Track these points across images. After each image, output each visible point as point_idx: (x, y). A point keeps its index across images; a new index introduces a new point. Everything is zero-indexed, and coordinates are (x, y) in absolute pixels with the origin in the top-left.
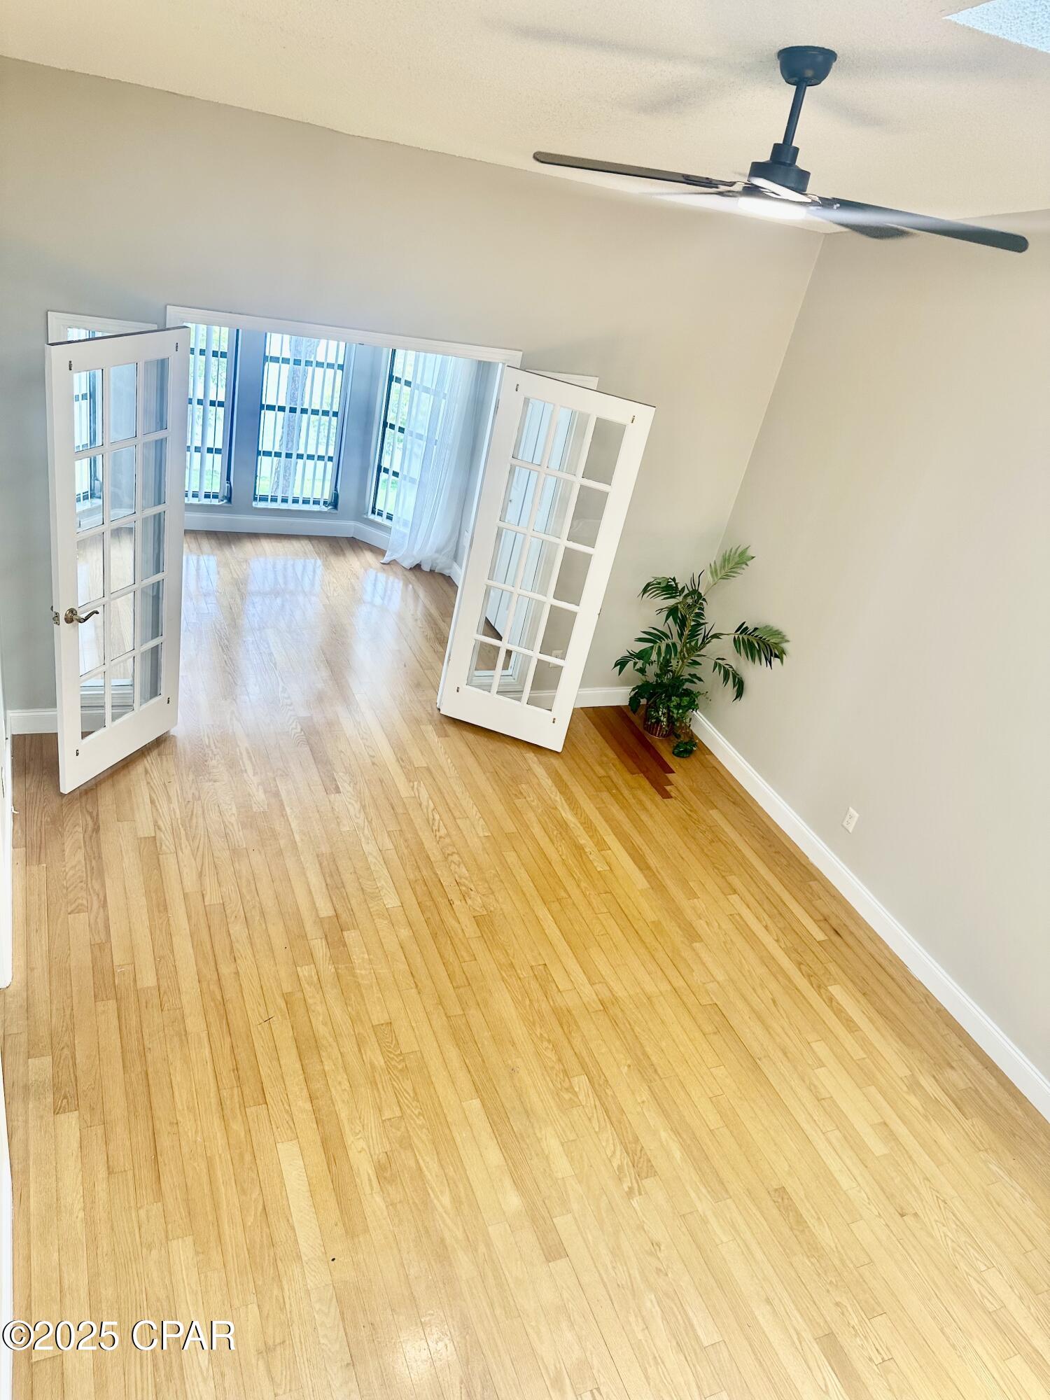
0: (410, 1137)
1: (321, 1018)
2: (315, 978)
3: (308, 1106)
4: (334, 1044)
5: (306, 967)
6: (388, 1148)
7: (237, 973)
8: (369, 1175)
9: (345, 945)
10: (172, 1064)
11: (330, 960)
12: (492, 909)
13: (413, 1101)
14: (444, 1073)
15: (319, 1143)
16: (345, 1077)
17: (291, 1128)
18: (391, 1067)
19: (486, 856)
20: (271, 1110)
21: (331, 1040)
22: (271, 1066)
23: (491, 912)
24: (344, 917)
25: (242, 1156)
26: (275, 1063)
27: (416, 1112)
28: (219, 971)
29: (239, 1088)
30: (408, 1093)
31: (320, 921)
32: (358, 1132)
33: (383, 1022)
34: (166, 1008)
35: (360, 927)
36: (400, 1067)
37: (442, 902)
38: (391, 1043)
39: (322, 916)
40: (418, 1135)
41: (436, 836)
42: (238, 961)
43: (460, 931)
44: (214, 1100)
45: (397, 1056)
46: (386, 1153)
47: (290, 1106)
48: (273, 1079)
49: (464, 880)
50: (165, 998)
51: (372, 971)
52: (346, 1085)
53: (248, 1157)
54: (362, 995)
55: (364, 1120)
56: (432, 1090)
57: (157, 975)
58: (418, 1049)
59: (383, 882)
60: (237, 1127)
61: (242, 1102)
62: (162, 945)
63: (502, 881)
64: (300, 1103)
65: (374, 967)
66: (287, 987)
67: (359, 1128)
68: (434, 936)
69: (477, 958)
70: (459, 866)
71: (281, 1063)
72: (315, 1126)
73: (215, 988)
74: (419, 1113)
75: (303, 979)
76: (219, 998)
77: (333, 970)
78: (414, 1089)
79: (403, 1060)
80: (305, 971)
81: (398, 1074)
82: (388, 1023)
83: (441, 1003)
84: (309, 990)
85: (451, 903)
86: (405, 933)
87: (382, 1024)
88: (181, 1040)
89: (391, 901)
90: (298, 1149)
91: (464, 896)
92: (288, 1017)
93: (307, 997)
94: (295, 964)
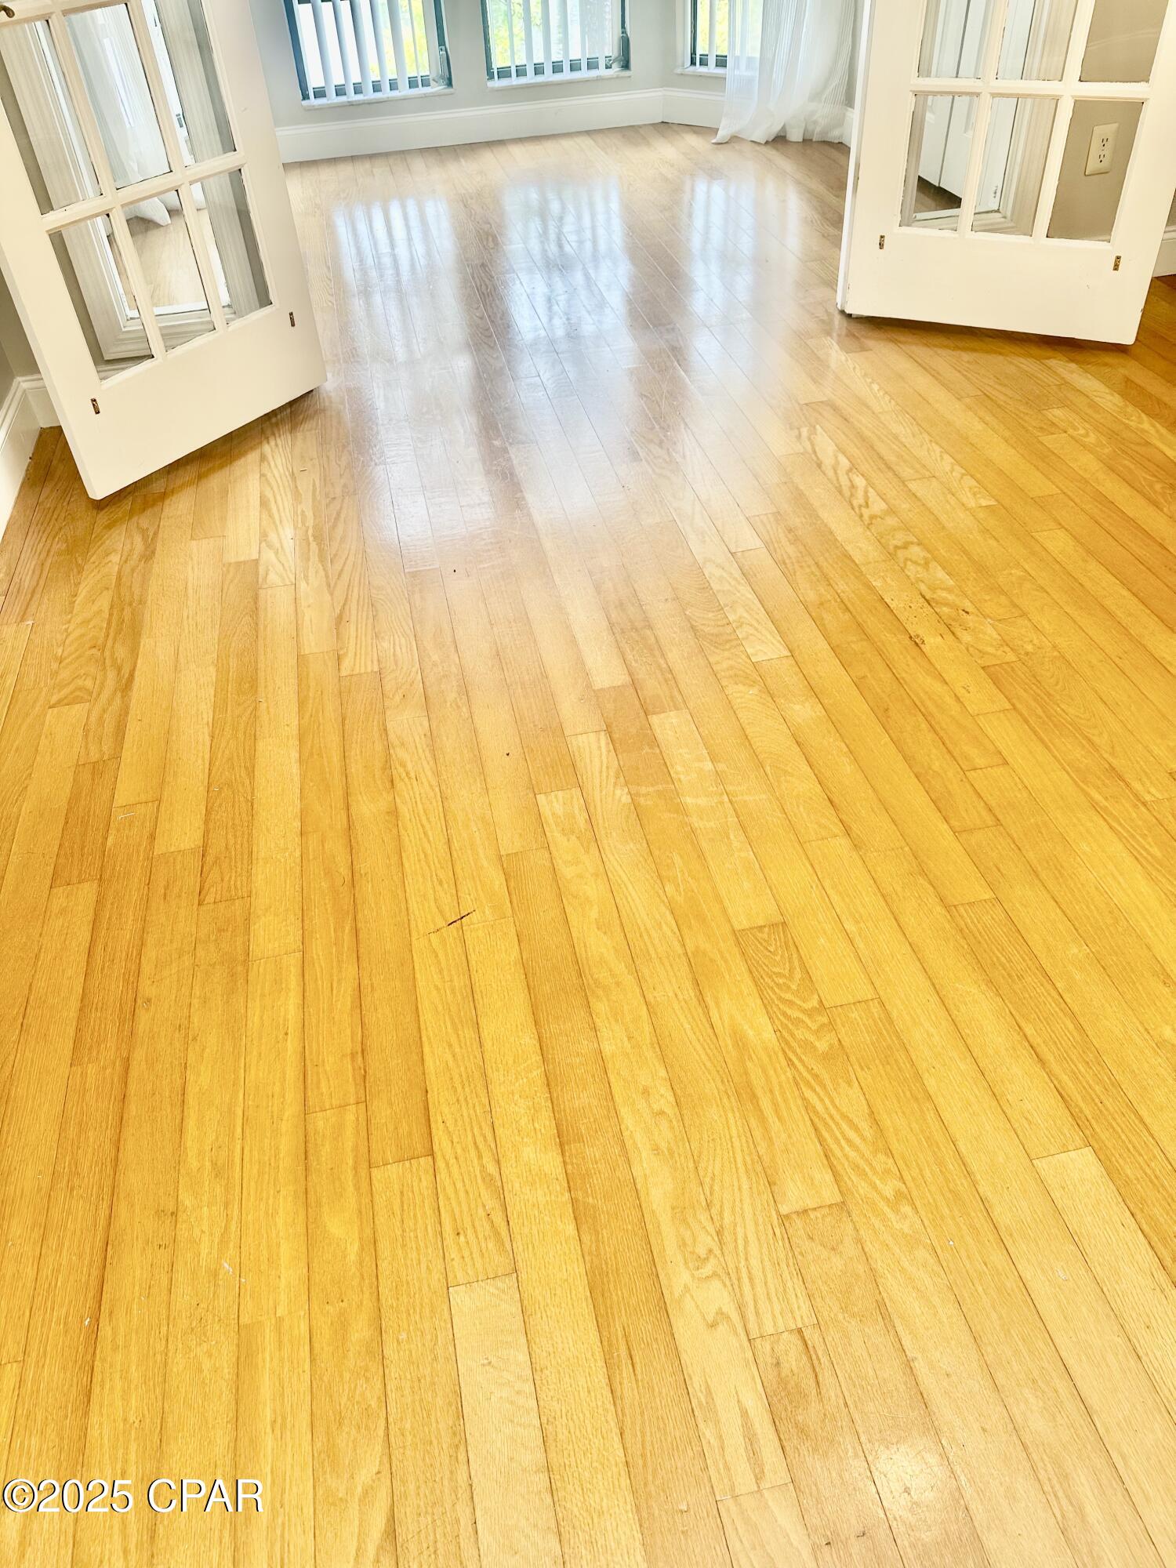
0: (874, 1275)
1: (594, 914)
2: (581, 819)
3: (551, 1162)
4: (629, 980)
5: (560, 793)
6: (803, 1313)
7: (394, 813)
8: (744, 1413)
9: (654, 742)
10: (195, 1039)
11: (617, 778)
12: (1030, 648)
13: (875, 1152)
14: (963, 1067)
15: (582, 1289)
16: (663, 1073)
17: (497, 1234)
18: (794, 1044)
19: (992, 542)
20: (443, 1175)
21: (620, 968)
22: (454, 1040)
23: (1027, 654)
24: (652, 686)
25: (342, 1326)
26: (469, 1033)
27: (888, 1190)
28: (353, 811)
29: (362, 1106)
30: (857, 1129)
31: (594, 697)
32: (702, 1252)
33: (761, 923)
34: (210, 899)
35: (691, 705)
36: (822, 1045)
37: (894, 644)
38: (791, 977)
39: (598, 685)
40: (903, 1270)
41: (861, 516)
42: (399, 785)
43: (949, 700)
44: (287, 1144)
45: (810, 1013)
46: (800, 1331)
47: (498, 1162)
48: (456, 1078)
49: (944, 594)
50: (214, 876)
51: (726, 799)
52: (664, 1099)
53: (360, 1331)
54: (701, 856)
55: (721, 1213)
56: (930, 1116)
57: (206, 822)
58: (869, 994)
59: (741, 611)
60: (341, 1227)
61: (363, 1150)
62: (230, 759)
63: (1043, 589)
64: (529, 1153)
65: (730, 788)
66: (510, 842)
67: (706, 1241)
68: (882, 714)
69: (1010, 760)
70: (926, 565)
71: (485, 1034)
72: (571, 1229)
73: (336, 847)
74: (899, 1195)
75: (551, 821)
76: (344, 871)
77: (626, 799)
78: (872, 1115)
79: (831, 1025)
80: (555, 804)
81: (818, 1068)
82: (773, 925)
83: (924, 873)
84: (564, 846)
85: (917, 643)
86: (804, 711)
87: (761, 928)
88: (233, 975)
89: (766, 648)
90: (516, 1309)
91: (948, 626)
92: (509, 912)
93: (559, 863)
94: (534, 790)
